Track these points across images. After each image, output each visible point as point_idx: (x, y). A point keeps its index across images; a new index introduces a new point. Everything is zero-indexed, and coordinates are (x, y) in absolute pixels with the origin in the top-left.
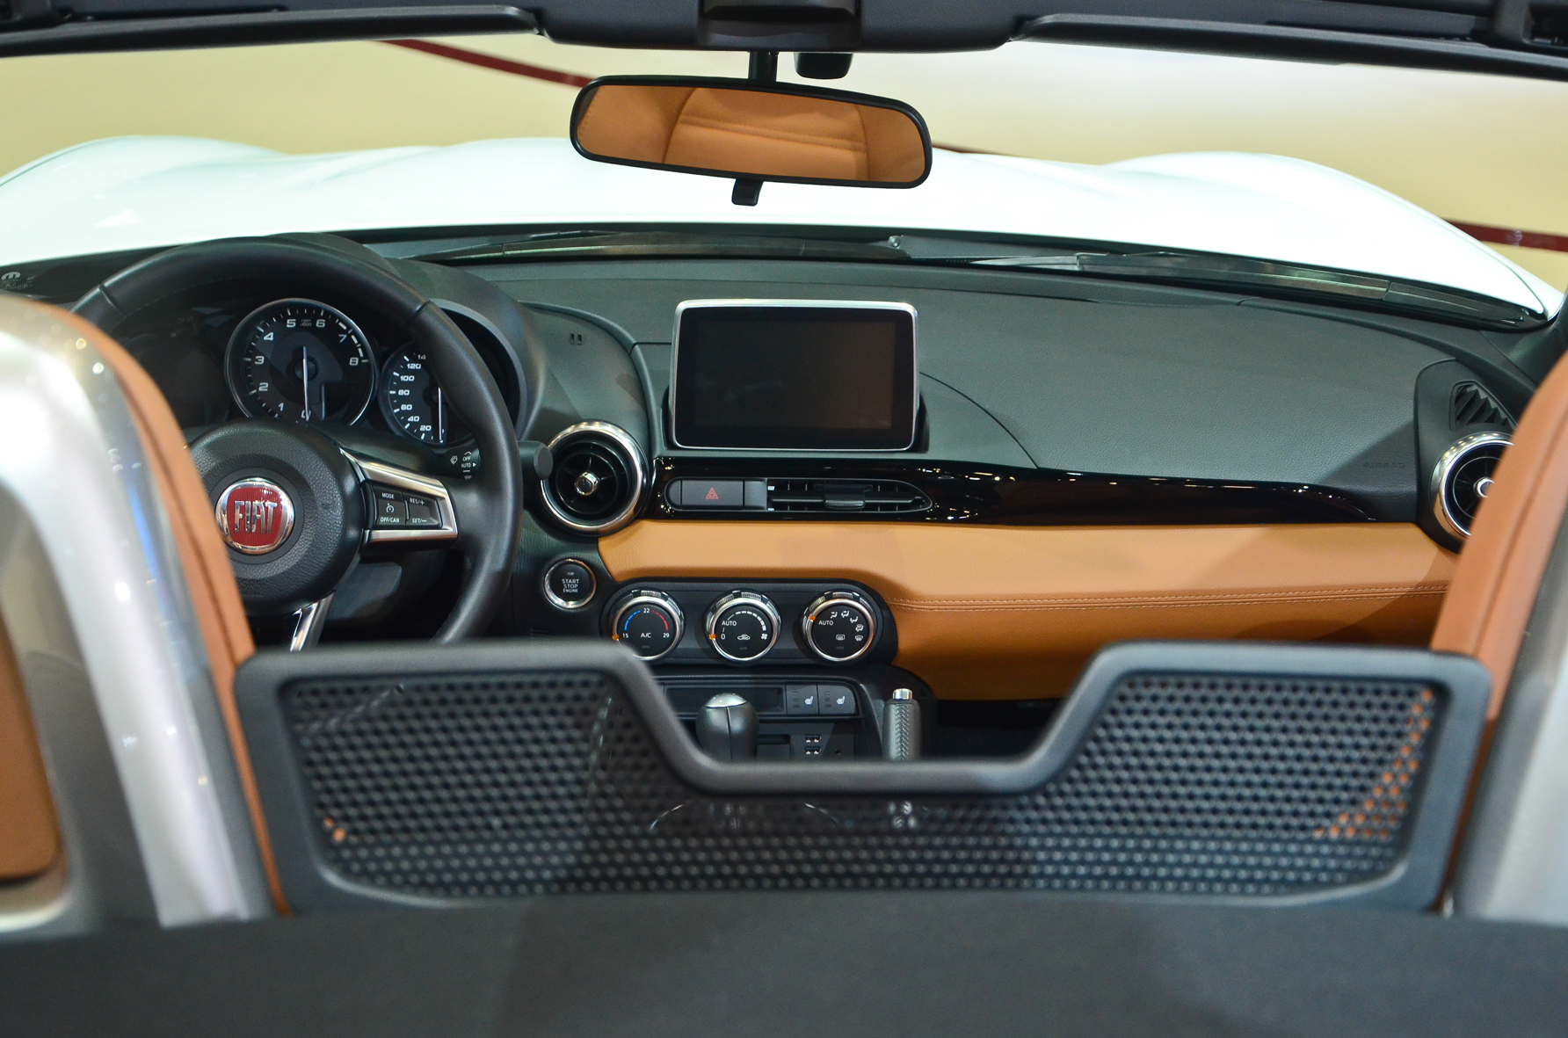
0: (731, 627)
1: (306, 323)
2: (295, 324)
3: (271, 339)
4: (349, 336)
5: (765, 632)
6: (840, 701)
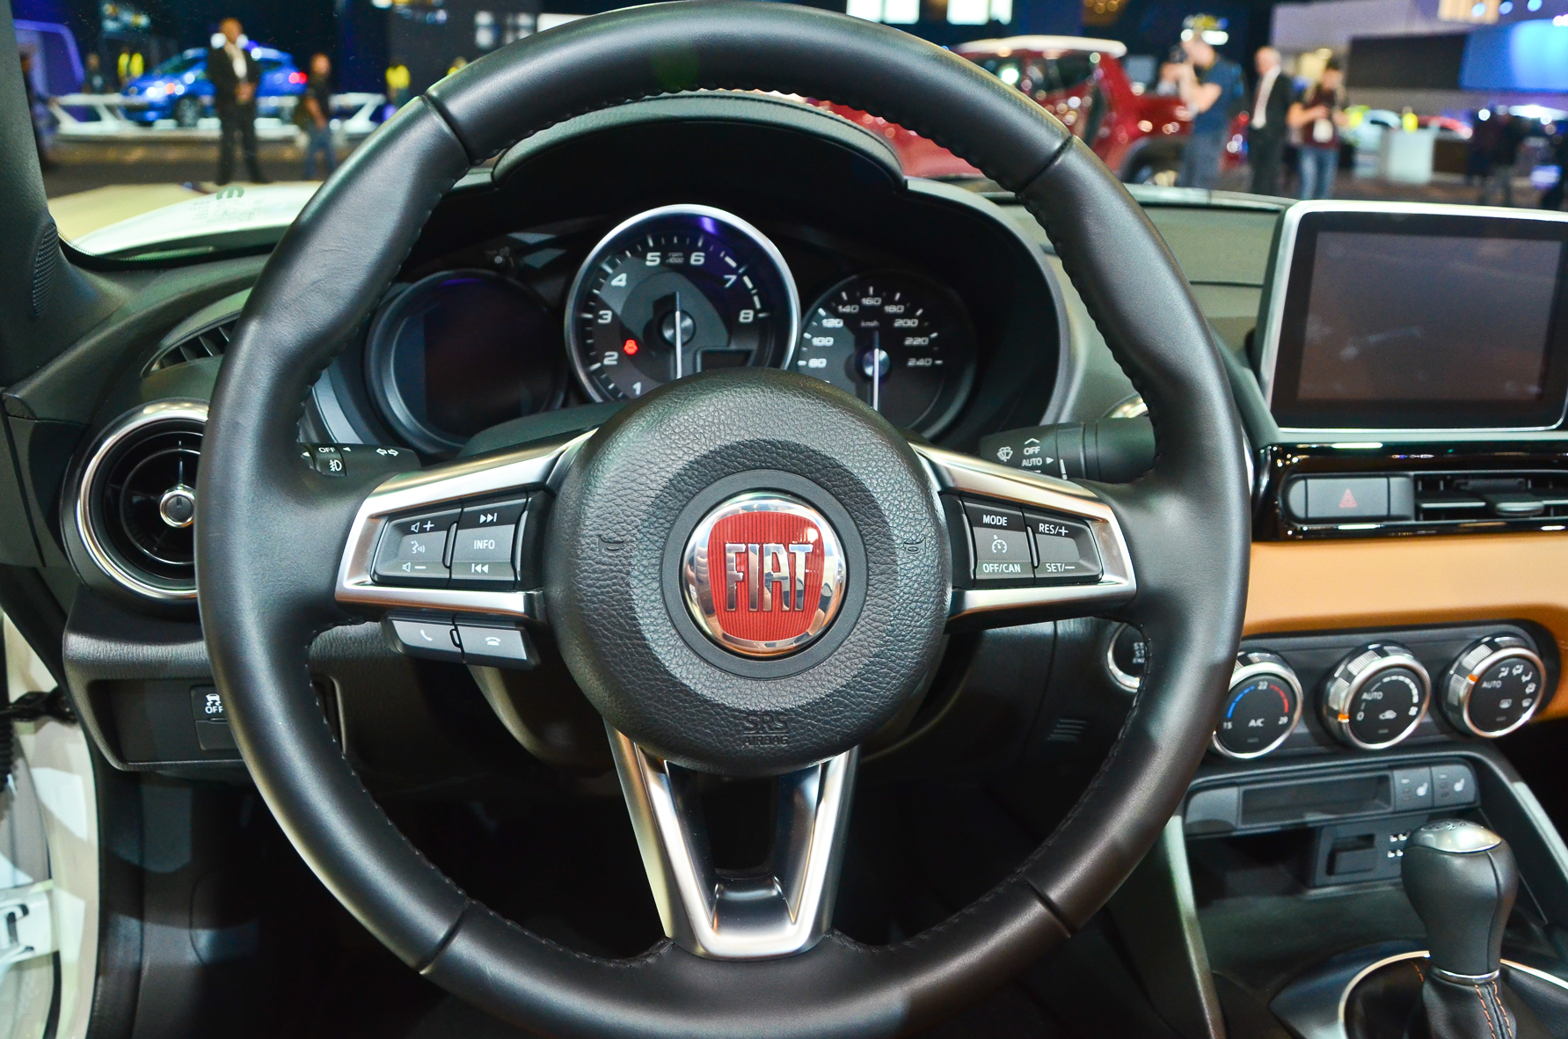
0: (1374, 701)
1: (675, 259)
2: (658, 260)
3: (623, 284)
4: (740, 277)
5: (1415, 705)
6: (1459, 787)
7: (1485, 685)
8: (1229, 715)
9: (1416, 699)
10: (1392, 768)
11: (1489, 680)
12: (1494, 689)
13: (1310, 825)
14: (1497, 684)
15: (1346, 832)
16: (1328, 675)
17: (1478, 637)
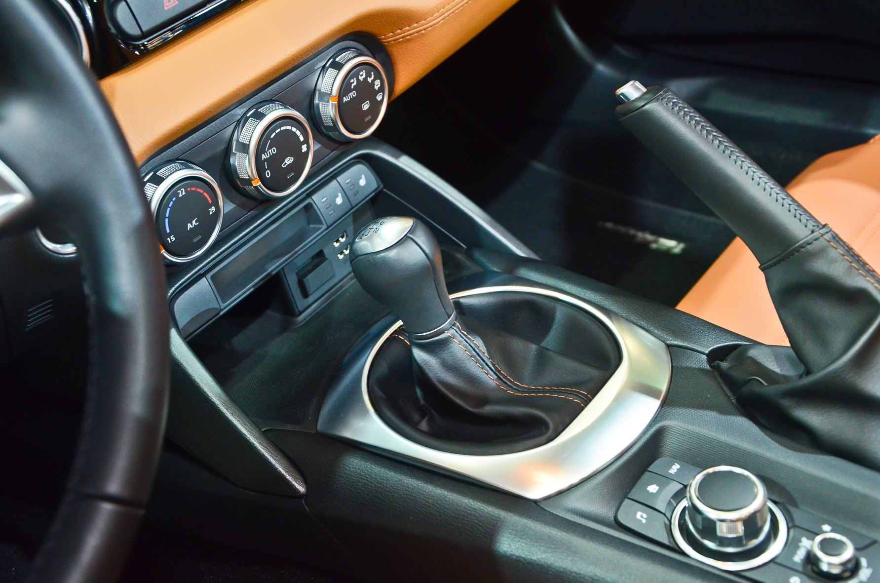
0: (272, 157)
5: (303, 143)
6: (362, 182)
7: (345, 100)
8: (168, 231)
9: (302, 139)
10: (310, 195)
11: (346, 94)
12: (352, 99)
13: (274, 273)
14: (353, 94)
15: (301, 262)
16: (227, 152)
17: (322, 64)
